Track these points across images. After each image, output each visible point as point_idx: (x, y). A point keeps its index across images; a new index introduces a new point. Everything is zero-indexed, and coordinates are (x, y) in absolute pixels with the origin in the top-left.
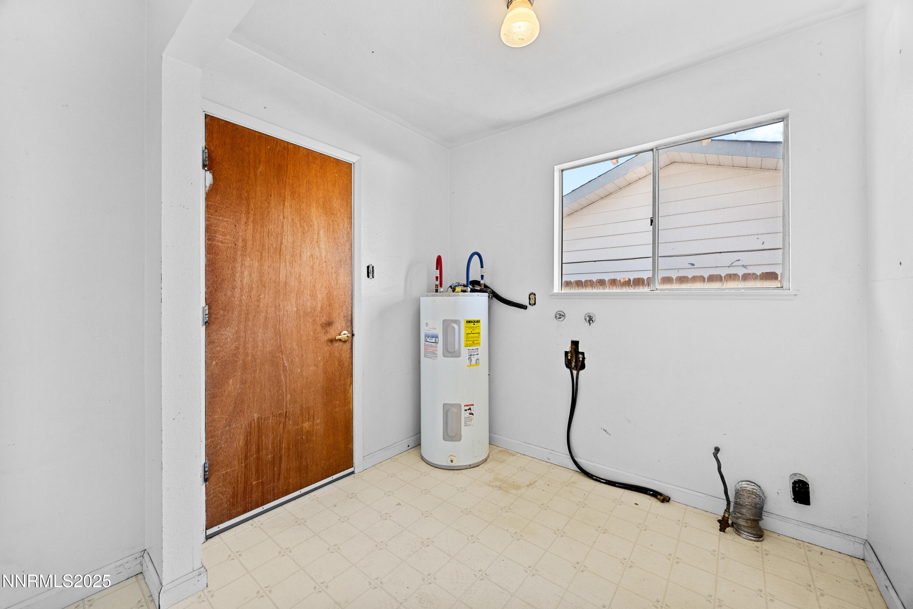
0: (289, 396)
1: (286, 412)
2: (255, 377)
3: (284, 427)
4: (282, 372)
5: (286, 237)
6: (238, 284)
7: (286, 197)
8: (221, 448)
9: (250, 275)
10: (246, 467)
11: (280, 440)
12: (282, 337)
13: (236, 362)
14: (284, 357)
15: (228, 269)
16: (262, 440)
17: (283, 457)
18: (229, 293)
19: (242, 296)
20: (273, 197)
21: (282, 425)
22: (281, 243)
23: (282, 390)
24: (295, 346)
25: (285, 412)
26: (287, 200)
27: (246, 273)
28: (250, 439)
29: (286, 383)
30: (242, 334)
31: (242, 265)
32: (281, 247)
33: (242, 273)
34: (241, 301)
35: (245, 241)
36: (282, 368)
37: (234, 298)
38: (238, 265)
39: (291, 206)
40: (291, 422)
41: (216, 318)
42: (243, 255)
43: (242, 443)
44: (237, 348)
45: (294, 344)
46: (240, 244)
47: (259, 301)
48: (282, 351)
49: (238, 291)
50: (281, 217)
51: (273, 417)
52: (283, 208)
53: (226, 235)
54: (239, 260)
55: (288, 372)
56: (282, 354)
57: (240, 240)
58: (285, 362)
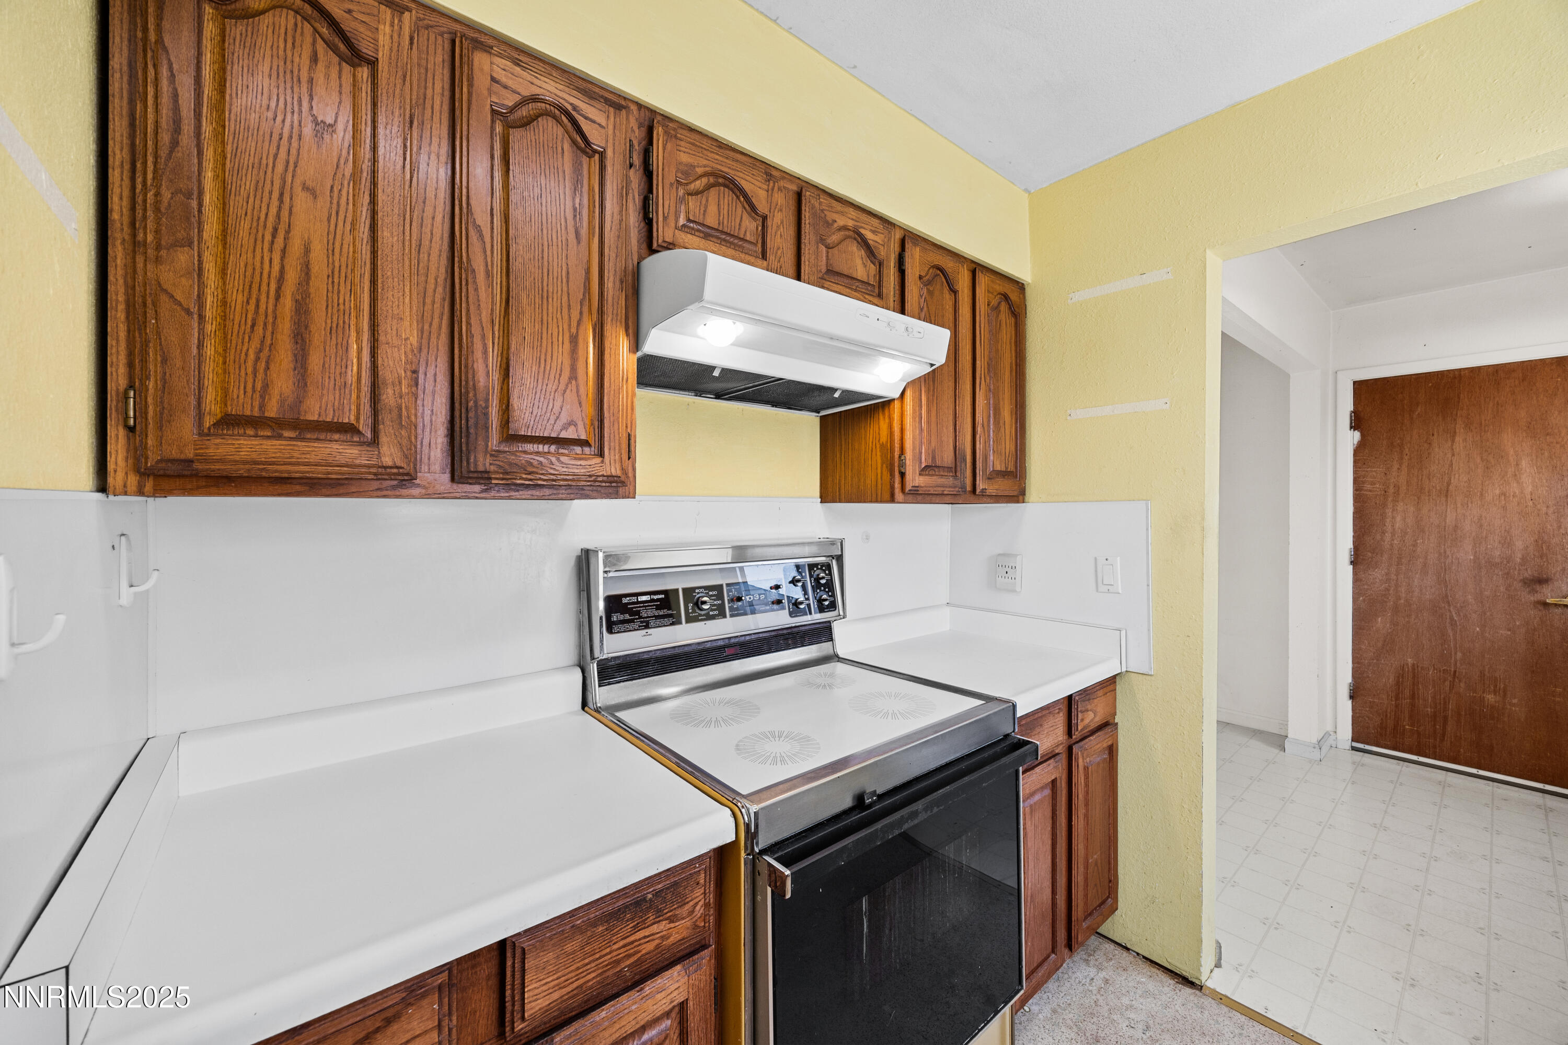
0: (1459, 655)
1: (1455, 672)
2: (1409, 622)
3: (1452, 687)
4: (1448, 625)
5: (1457, 476)
6: (1389, 528)
7: (1457, 431)
8: (1368, 677)
9: (1404, 519)
10: (1397, 706)
11: (1444, 698)
12: (1449, 587)
13: (1386, 602)
14: (1452, 610)
15: (1377, 515)
16: (1418, 689)
17: (1449, 719)
18: (1378, 537)
19: (1393, 540)
20: (1436, 436)
21: (1447, 683)
22: (1449, 484)
23: (1449, 645)
24: (1471, 601)
25: (1452, 670)
26: (1458, 434)
27: (1398, 518)
28: (1403, 681)
29: (1455, 639)
30: (1393, 577)
31: (1393, 510)
32: (1448, 488)
33: (1393, 517)
34: (1392, 545)
35: (1397, 487)
36: (1448, 621)
37: (1384, 542)
38: (1389, 512)
39: (1465, 440)
40: (1462, 685)
41: (1363, 559)
42: (1395, 501)
43: (1391, 680)
44: (1387, 590)
45: (1470, 597)
46: (1391, 490)
47: (1415, 545)
48: (1448, 602)
49: (1388, 537)
50: (1449, 455)
51: (1434, 670)
52: (1452, 445)
53: (1375, 484)
54: (1390, 505)
55: (1459, 627)
56: (1449, 606)
57: (1392, 487)
58: (1454, 615)
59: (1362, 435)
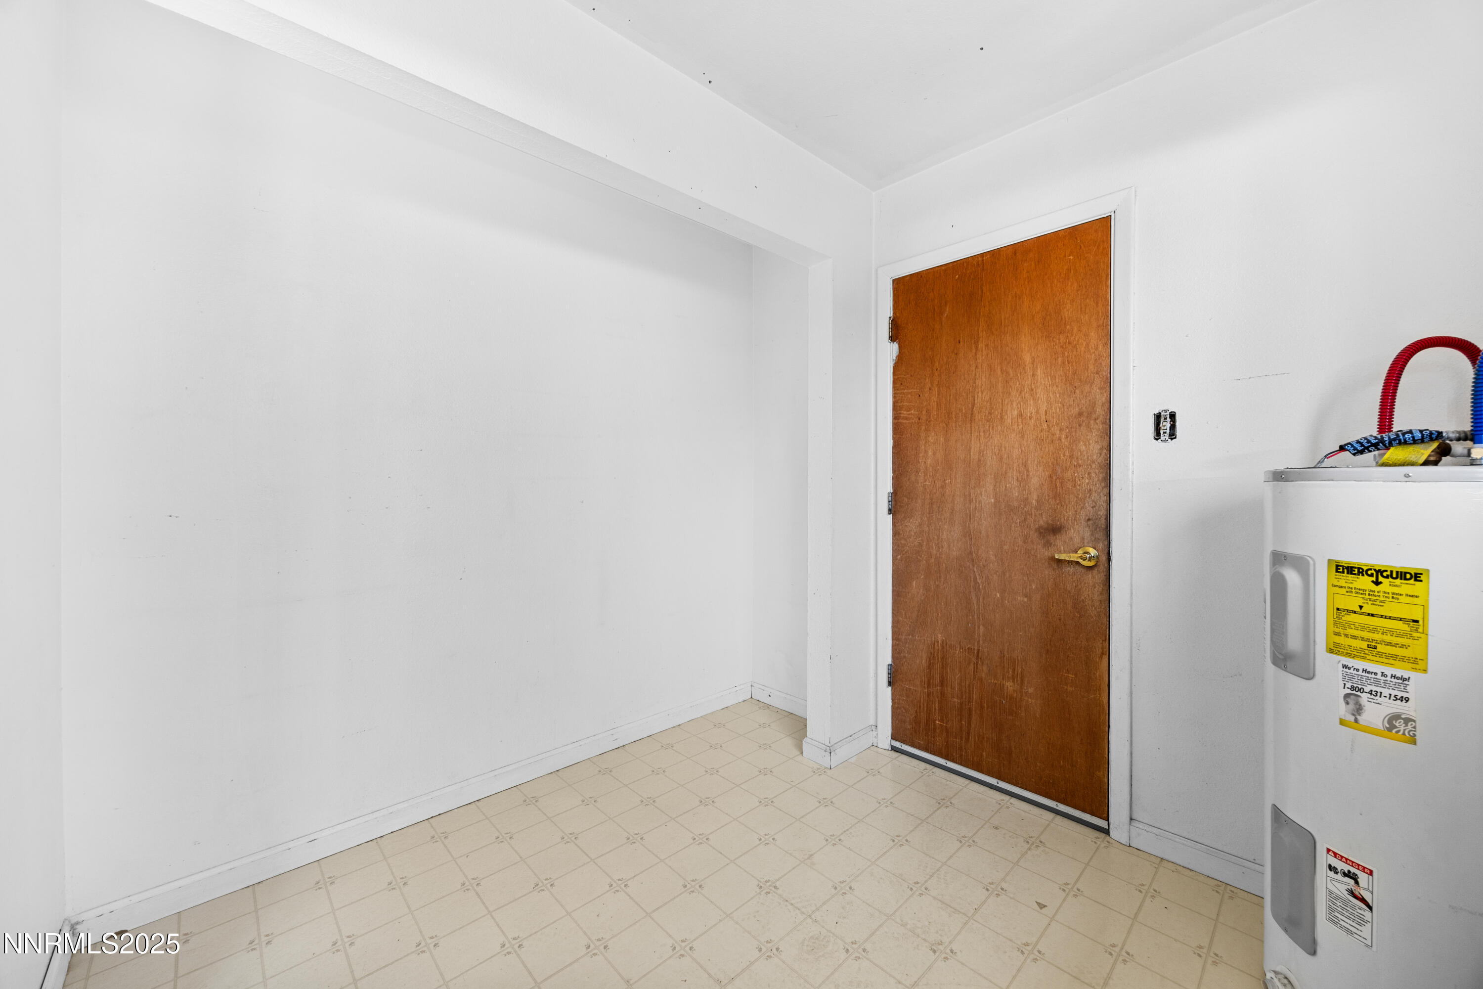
0: (982, 628)
1: (978, 650)
2: (938, 586)
3: (976, 671)
4: (972, 590)
5: (980, 394)
6: (922, 466)
7: (980, 335)
8: (904, 657)
9: (935, 454)
10: (929, 695)
11: (969, 686)
12: (973, 541)
13: (920, 561)
14: (975, 570)
15: (912, 449)
16: (947, 673)
17: (974, 712)
18: (913, 478)
19: (926, 481)
20: (961, 343)
21: (972, 666)
22: (973, 404)
23: (973, 616)
24: (992, 557)
25: (976, 648)
26: (981, 339)
27: (930, 453)
28: (934, 663)
29: (978, 608)
30: (926, 529)
31: (926, 442)
32: (972, 411)
33: (926, 452)
34: (924, 487)
35: (928, 412)
36: (973, 584)
37: (918, 483)
38: (922, 443)
39: (987, 347)
40: (985, 668)
41: (901, 507)
42: (927, 430)
43: (924, 662)
44: (920, 545)
45: (991, 553)
46: (924, 416)
47: (944, 487)
48: (973, 560)
49: (921, 474)
50: (973, 368)
51: (960, 649)
52: (976, 354)
53: (910, 410)
54: (923, 436)
55: (982, 593)
56: (973, 565)
57: (924, 412)
58: (978, 577)
59: (900, 348)
